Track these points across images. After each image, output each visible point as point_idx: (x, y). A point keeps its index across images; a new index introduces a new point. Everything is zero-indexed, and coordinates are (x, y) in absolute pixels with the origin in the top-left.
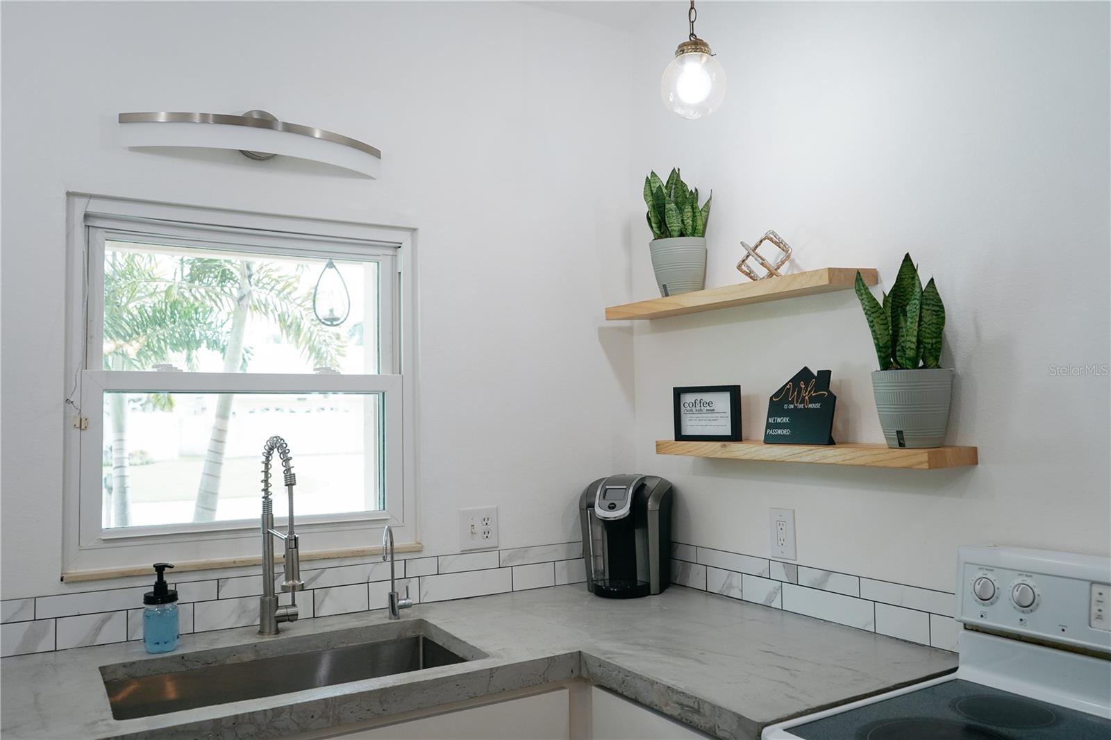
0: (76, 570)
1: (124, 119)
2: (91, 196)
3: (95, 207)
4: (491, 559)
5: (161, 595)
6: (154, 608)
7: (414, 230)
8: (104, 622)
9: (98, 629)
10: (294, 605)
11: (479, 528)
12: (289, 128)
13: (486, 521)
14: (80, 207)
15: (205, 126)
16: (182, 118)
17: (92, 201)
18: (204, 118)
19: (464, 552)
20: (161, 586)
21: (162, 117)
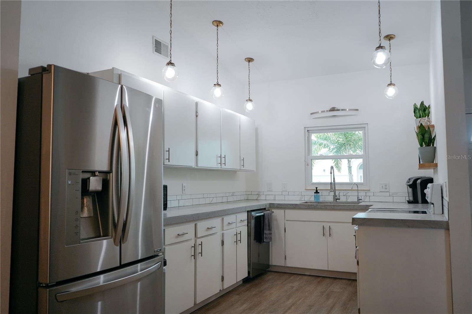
0: (307, 188)
1: (311, 114)
2: (308, 127)
3: (309, 129)
4: (388, 194)
5: (317, 192)
6: (316, 194)
7: (367, 124)
8: (311, 197)
9: (310, 198)
10: (339, 197)
11: (384, 187)
12: (342, 110)
13: (386, 186)
14: (307, 129)
15: (327, 112)
16: (324, 112)
17: (309, 128)
18: (327, 111)
19: (380, 192)
20: (317, 191)
21: (320, 112)
